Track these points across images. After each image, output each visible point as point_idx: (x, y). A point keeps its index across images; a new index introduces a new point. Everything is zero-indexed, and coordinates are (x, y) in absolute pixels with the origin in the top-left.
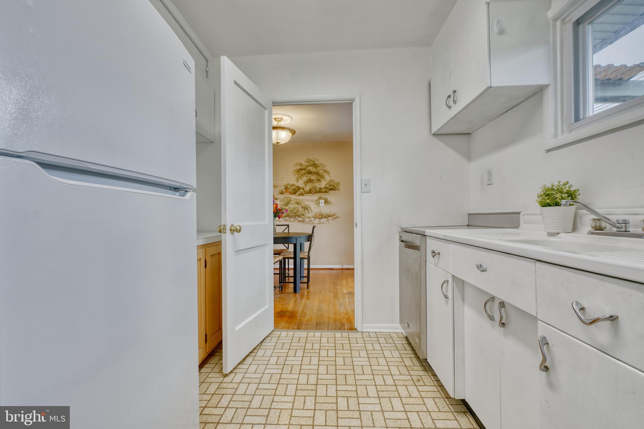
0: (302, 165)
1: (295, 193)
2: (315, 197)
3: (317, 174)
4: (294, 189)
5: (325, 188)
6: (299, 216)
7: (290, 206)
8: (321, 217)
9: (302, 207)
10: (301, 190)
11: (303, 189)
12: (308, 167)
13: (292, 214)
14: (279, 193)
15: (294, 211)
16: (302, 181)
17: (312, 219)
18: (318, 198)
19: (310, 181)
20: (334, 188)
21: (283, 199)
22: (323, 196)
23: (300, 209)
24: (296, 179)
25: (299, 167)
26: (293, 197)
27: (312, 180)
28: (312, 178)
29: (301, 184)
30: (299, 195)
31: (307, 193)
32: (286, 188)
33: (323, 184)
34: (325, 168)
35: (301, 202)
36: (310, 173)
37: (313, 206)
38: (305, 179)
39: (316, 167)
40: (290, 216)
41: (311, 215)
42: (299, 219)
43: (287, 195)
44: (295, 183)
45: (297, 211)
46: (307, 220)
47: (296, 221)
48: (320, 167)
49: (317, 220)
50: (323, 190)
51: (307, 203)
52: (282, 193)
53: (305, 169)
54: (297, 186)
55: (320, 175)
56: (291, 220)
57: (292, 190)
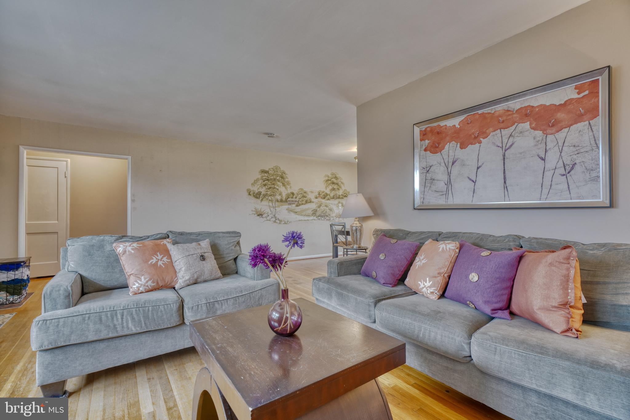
0: (328, 177)
1: (324, 198)
2: (336, 202)
3: (337, 184)
4: (324, 195)
5: (342, 195)
6: (327, 216)
7: (321, 208)
8: (339, 217)
9: (329, 209)
10: (328, 196)
11: (329, 195)
12: (332, 178)
13: (322, 215)
14: (315, 197)
15: (324, 212)
16: (329, 189)
17: (335, 218)
18: (338, 202)
19: (333, 189)
20: (347, 196)
21: (317, 203)
22: (340, 201)
23: (328, 211)
24: (325, 187)
25: (327, 178)
26: (323, 201)
27: (335, 189)
28: (335, 187)
29: (328, 191)
30: (327, 200)
31: (332, 199)
32: (319, 194)
33: (340, 192)
34: (342, 181)
35: (328, 205)
36: (333, 183)
37: (335, 208)
38: (330, 187)
39: (337, 179)
40: (321, 216)
41: (334, 215)
42: (327, 218)
43: (320, 199)
44: (324, 190)
45: (326, 212)
46: (332, 219)
47: (325, 220)
48: (339, 180)
49: (338, 218)
50: (341, 197)
51: (331, 206)
52: (316, 198)
53: (331, 180)
54: (326, 193)
55: (339, 186)
56: (322, 219)
57: (323, 196)
